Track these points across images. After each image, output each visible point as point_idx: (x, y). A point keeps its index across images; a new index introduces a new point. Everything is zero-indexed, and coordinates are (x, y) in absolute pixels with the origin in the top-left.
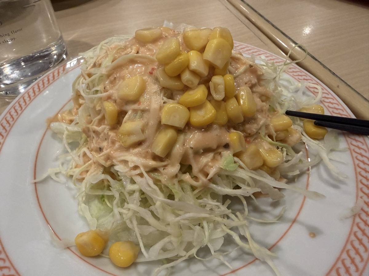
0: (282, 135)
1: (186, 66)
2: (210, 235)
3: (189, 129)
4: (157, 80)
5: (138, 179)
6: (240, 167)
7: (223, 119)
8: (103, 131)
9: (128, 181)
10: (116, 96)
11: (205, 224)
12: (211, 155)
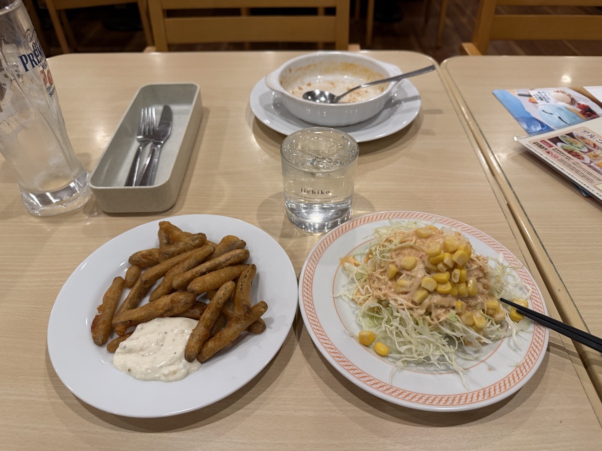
0: (491, 312)
1: (442, 261)
2: (433, 352)
3: (435, 293)
4: (423, 262)
5: (401, 311)
6: (458, 320)
7: (456, 292)
8: (384, 279)
9: (396, 311)
10: (398, 263)
11: (432, 345)
12: (444, 310)
